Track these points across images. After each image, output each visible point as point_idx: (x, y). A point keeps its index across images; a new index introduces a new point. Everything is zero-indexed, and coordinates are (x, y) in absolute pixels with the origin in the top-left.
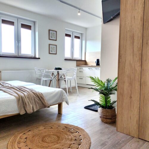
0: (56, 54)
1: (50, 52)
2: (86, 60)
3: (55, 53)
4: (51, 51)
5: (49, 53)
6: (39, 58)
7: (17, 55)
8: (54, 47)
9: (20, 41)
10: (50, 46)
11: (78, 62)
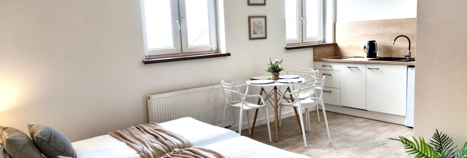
0: (266, 38)
1: (253, 36)
2: (337, 42)
3: (263, 36)
4: (255, 33)
5: (251, 39)
6: (229, 55)
7: (179, 51)
8: (260, 23)
9: (184, 17)
10: (252, 20)
11: (318, 51)
